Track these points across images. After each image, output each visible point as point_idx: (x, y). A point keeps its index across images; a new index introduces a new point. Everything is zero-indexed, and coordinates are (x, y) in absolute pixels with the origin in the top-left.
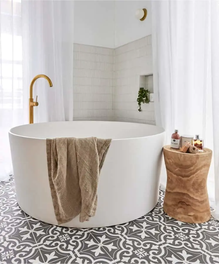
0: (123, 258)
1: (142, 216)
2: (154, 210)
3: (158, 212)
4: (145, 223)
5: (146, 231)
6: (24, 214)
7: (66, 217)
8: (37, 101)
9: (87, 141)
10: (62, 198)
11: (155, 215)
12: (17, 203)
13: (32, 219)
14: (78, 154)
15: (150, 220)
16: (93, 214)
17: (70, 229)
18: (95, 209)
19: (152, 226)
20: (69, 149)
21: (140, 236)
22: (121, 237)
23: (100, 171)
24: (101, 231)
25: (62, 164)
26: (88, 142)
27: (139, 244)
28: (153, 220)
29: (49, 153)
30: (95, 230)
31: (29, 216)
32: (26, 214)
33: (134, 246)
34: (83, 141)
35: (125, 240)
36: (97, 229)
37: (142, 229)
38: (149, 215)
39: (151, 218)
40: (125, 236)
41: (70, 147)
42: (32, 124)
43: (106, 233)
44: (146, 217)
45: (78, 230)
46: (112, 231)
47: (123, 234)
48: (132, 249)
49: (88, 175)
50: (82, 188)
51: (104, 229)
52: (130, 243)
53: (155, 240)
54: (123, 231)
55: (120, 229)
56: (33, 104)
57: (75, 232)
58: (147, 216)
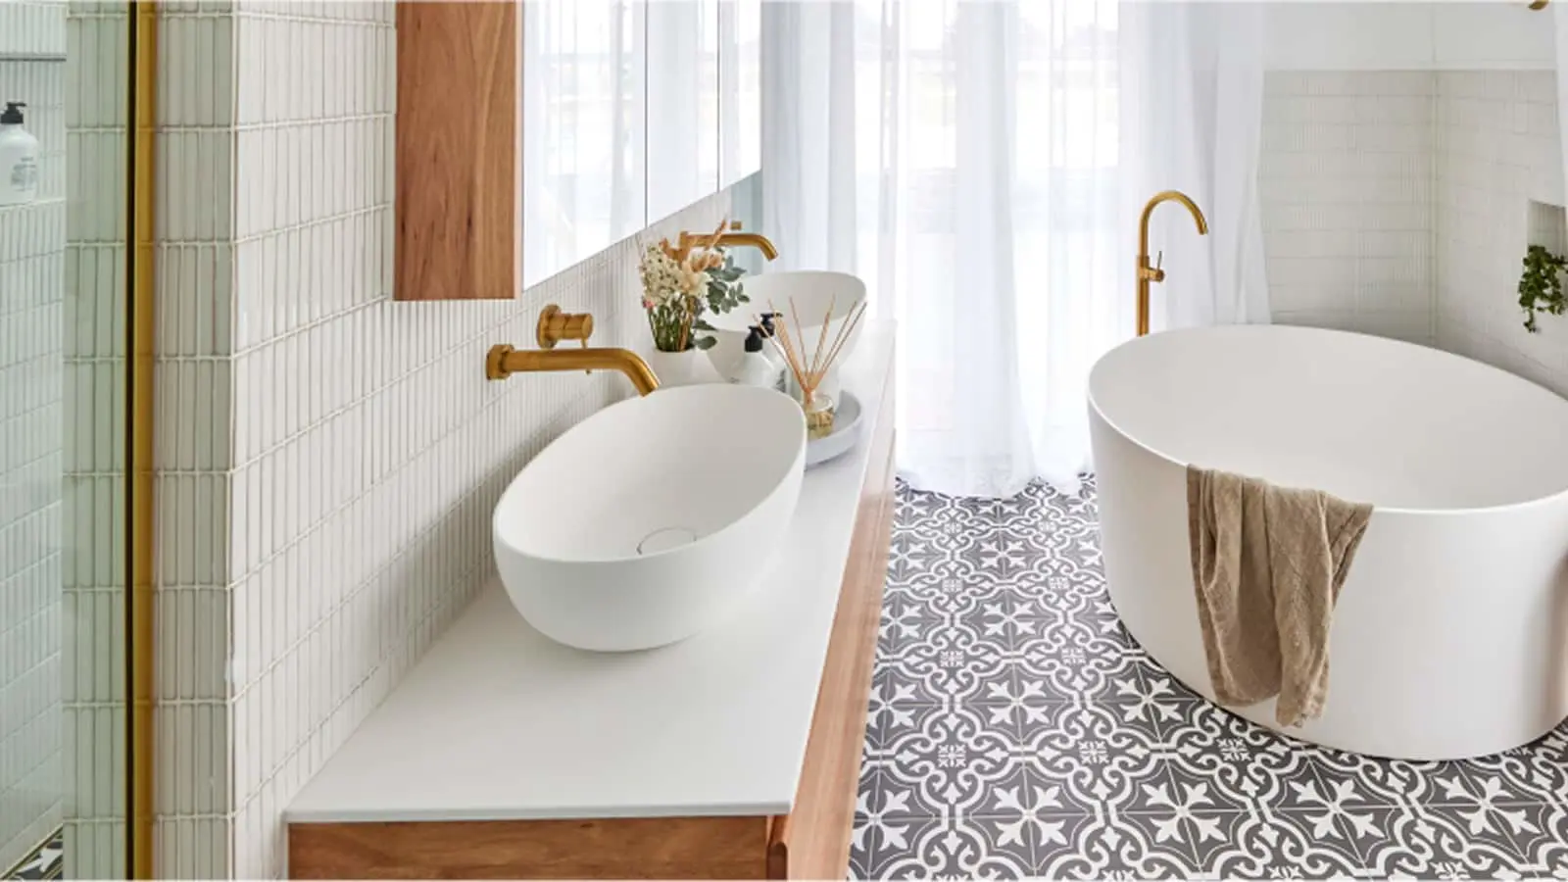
0: (1396, 870)
1: (1491, 753)
2: (1545, 743)
3: (1556, 755)
4: (1495, 782)
5: (1494, 812)
6: (1125, 636)
7: (1239, 693)
8: (1161, 268)
9: (1297, 501)
10: (1227, 642)
11: (1542, 764)
12: (1106, 592)
13: (1145, 660)
14: (1272, 534)
15: (1518, 777)
16: (1313, 712)
17: (1251, 729)
18: (1320, 700)
19: (1517, 799)
20: (1248, 513)
21: (1466, 823)
22: (1401, 803)
23: (1335, 595)
24: (1343, 763)
25: (1228, 554)
26: (1300, 506)
27: (1457, 847)
28: (1529, 780)
29: (1194, 506)
30: (1325, 753)
31: (1137, 646)
32: (1133, 640)
33: (1436, 846)
34: (1287, 500)
35: (1412, 817)
36: (1331, 752)
37: (1480, 802)
38: (1516, 757)
39: (1522, 771)
40: (1416, 804)
41: (1249, 507)
42: (1144, 336)
43: (1356, 774)
44: (1505, 760)
45: (1274, 737)
46: (1378, 774)
47: (1413, 796)
48: (1429, 854)
49: (1301, 600)
50: (1282, 632)
51: (1354, 761)
52: (1429, 833)
53: (1516, 851)
54: (1412, 785)
55: (1406, 775)
56: (1148, 274)
57: (1263, 740)
58: (1510, 755)
